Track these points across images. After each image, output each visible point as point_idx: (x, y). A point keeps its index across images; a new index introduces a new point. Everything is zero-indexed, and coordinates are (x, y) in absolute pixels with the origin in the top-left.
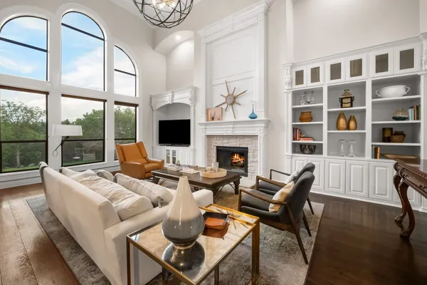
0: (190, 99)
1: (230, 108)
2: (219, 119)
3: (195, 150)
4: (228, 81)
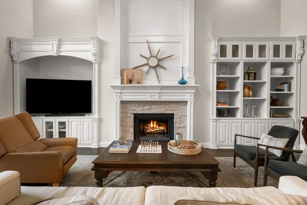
0: (95, 55)
1: (153, 72)
2: (139, 83)
3: (100, 120)
4: (150, 40)
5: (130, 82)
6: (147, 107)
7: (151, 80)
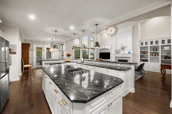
0: (110, 48)
1: (122, 50)
2: (119, 53)
4: (122, 43)
5: (117, 53)
6: (121, 58)
7: (122, 52)
